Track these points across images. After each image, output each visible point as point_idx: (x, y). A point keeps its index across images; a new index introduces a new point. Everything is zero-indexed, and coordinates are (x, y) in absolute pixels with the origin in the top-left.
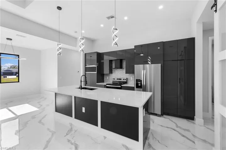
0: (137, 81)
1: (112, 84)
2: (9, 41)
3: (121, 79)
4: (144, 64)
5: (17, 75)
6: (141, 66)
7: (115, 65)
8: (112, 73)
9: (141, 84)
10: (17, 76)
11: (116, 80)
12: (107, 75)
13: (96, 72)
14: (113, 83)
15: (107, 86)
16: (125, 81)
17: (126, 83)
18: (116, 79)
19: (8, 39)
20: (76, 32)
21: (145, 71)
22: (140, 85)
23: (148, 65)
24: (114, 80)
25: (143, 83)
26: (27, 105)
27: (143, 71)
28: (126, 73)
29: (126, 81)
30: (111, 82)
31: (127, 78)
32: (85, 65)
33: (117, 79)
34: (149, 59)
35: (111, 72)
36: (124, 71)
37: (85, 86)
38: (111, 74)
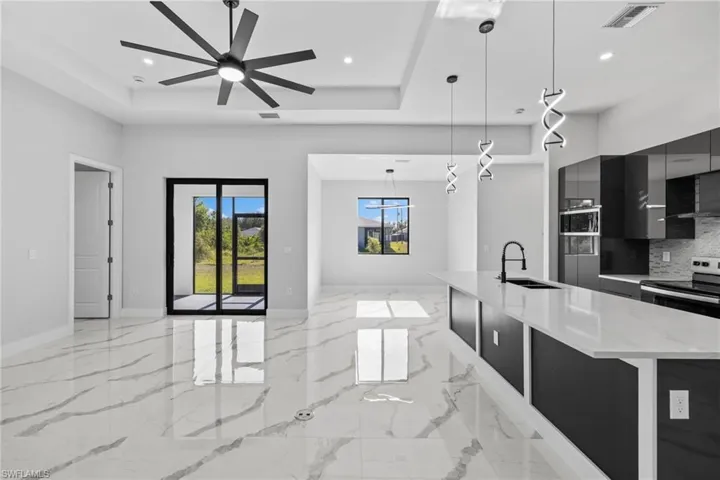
1: (690, 286)
2: (390, 174)
11: (713, 269)
13: (598, 234)
14: (694, 282)
15: (643, 288)
18: (713, 265)
19: (388, 171)
20: (519, 111)
24: (701, 269)
26: (415, 304)
30: (685, 276)
32: (560, 209)
37: (559, 281)
38: (684, 241)
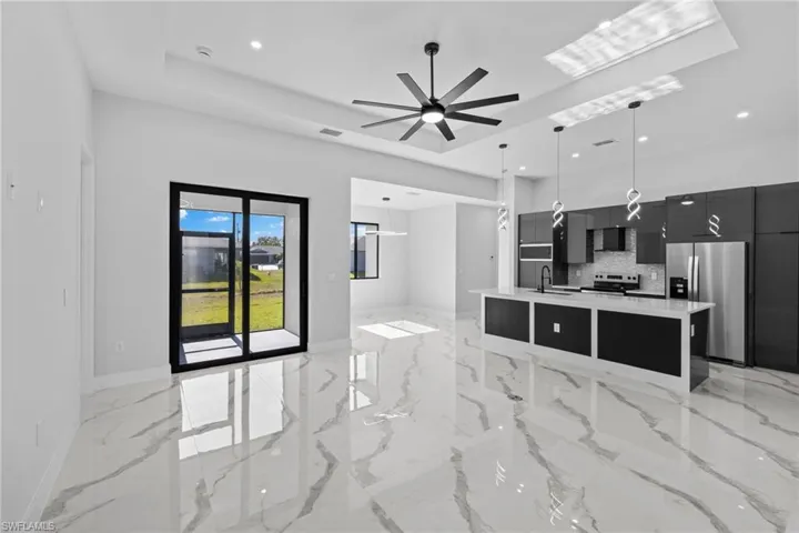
0: (674, 281)
3: (621, 277)
4: (694, 242)
5: (280, 262)
6: (687, 247)
7: (604, 241)
8: (592, 261)
9: (685, 288)
10: (279, 267)
11: (605, 279)
12: (578, 266)
13: (551, 260)
14: (595, 286)
16: (632, 281)
17: (637, 286)
18: (605, 276)
19: (384, 199)
21: (697, 258)
22: (681, 291)
23: (708, 246)
24: (599, 279)
25: (692, 287)
27: (691, 258)
28: (638, 262)
29: (636, 281)
31: (639, 276)
33: (609, 277)
34: (715, 221)
35: (590, 259)
36: (633, 256)
38: (589, 264)
